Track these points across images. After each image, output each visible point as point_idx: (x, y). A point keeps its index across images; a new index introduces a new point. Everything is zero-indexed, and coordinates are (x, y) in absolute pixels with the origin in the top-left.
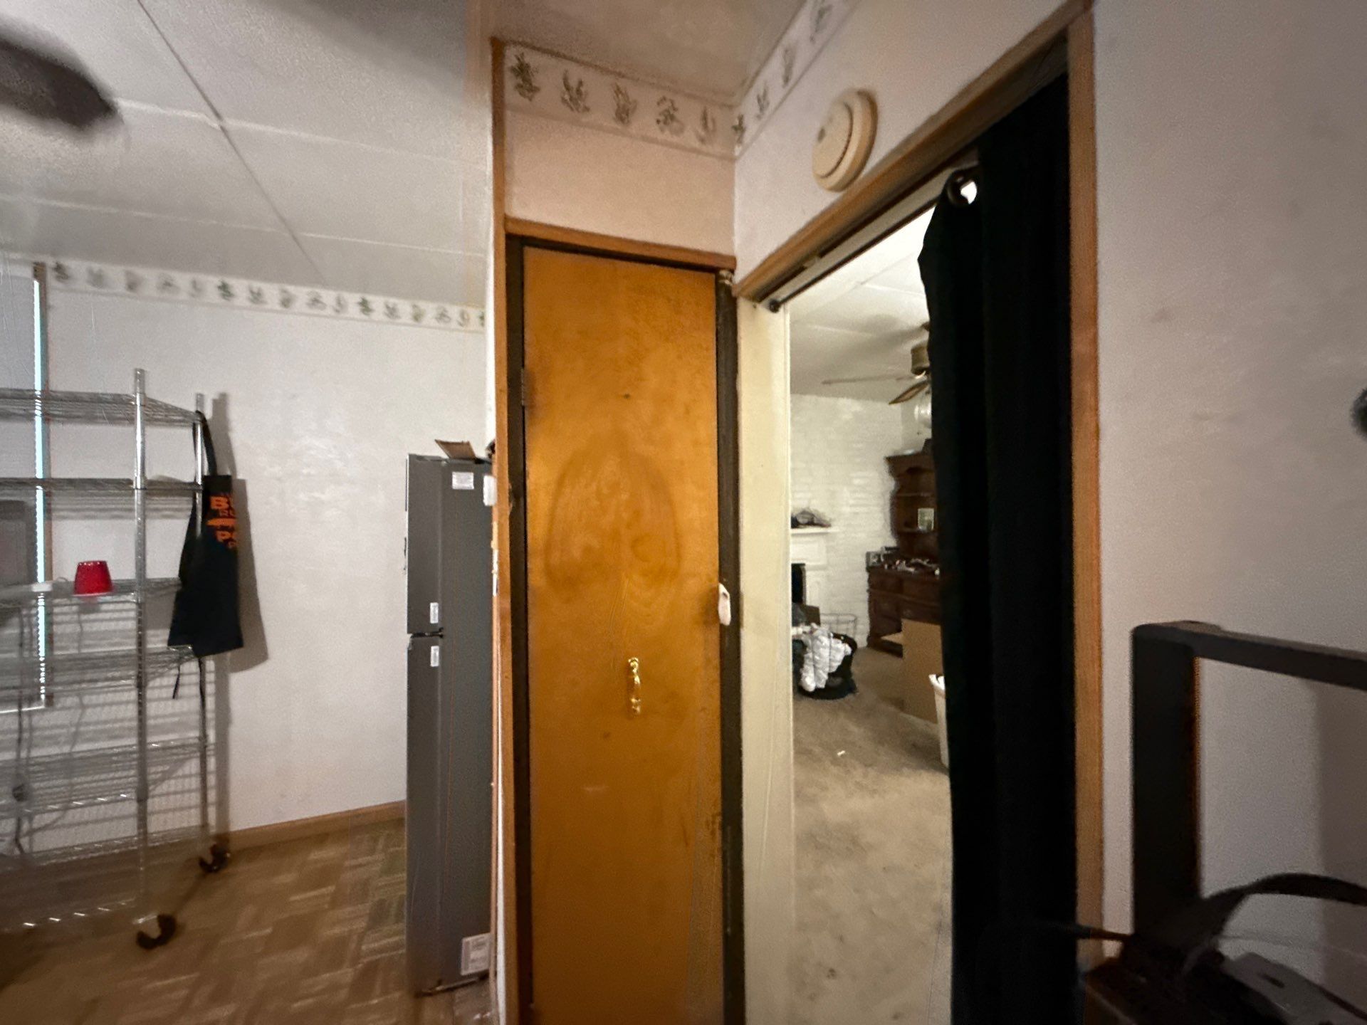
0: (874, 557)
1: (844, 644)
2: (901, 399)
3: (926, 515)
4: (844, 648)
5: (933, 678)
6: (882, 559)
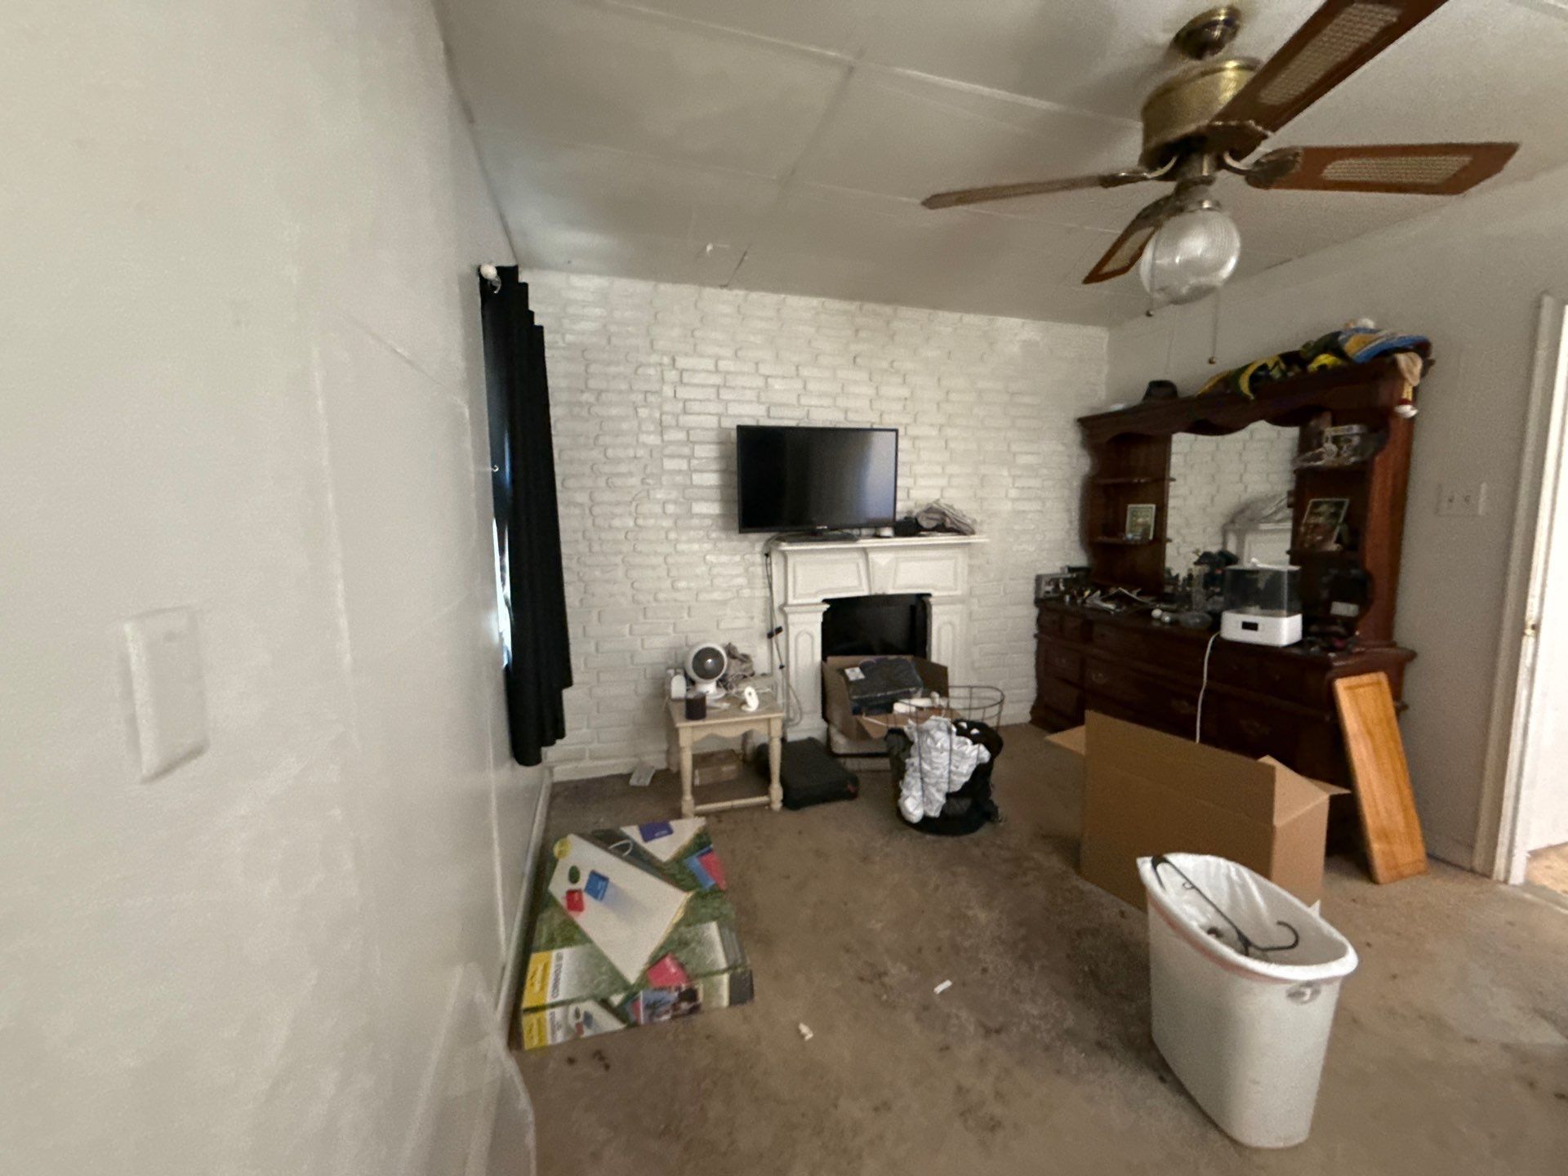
0: (1048, 584)
1: (976, 746)
2: (1107, 269)
3: (1141, 515)
4: (975, 753)
5: (1145, 865)
6: (1062, 587)
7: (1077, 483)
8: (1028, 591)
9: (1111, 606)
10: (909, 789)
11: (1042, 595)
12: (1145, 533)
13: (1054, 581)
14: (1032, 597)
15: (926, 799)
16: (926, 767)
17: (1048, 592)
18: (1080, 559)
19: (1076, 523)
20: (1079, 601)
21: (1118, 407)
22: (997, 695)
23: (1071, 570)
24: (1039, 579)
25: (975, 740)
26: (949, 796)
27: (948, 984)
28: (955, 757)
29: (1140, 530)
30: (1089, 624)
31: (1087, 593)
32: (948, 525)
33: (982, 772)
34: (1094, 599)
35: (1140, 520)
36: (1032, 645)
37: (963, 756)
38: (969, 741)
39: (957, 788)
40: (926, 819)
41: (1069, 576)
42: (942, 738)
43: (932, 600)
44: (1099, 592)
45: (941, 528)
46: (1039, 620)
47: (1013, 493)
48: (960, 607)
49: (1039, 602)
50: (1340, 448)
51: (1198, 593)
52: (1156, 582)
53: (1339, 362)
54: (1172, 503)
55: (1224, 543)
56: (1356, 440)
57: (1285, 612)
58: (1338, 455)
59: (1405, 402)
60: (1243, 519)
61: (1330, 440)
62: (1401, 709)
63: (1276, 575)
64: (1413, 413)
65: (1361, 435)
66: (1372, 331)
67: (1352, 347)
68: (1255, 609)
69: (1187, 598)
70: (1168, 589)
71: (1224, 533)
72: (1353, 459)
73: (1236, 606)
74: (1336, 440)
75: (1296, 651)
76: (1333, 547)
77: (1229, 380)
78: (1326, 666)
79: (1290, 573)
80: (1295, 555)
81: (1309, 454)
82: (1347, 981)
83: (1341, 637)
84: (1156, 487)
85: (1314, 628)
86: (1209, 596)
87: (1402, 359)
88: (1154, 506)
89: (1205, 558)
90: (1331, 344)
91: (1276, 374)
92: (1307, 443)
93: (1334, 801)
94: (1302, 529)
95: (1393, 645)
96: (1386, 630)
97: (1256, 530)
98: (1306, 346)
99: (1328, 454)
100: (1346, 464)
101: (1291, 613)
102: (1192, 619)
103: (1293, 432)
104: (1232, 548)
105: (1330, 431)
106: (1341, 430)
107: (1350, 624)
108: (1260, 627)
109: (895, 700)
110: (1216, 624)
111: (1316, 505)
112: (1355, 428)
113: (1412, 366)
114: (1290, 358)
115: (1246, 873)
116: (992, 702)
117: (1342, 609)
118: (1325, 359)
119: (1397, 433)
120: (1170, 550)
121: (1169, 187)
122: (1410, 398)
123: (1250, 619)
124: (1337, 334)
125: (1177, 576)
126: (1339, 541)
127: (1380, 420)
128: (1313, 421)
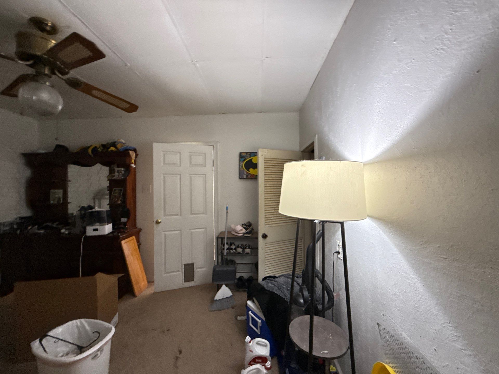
3: (57, 193)
5: (36, 343)
6: (15, 226)
7: (23, 181)
9: (42, 231)
12: (59, 201)
13: (11, 224)
18: (26, 213)
20: (25, 232)
23: (21, 218)
29: (56, 200)
30: (30, 241)
31: (30, 228)
34: (35, 229)
35: (56, 196)
44: (36, 226)
50: (119, 174)
51: (79, 221)
52: (64, 219)
53: (116, 150)
54: (69, 189)
56: (123, 172)
57: (106, 223)
58: (119, 176)
59: (132, 163)
61: (116, 171)
62: (139, 245)
64: (135, 166)
65: (125, 171)
66: (124, 144)
67: (118, 146)
68: (98, 224)
72: (123, 177)
73: (91, 224)
74: (118, 172)
76: (119, 202)
78: (119, 238)
80: (110, 206)
81: (111, 175)
83: (123, 228)
84: (62, 183)
85: (116, 227)
86: (82, 222)
87: (131, 152)
88: (62, 190)
89: (83, 208)
90: (114, 144)
91: (100, 150)
92: (111, 172)
94: (112, 198)
95: (137, 228)
96: (134, 224)
98: (107, 143)
99: (116, 176)
100: (121, 179)
101: (109, 223)
103: (107, 169)
105: (116, 169)
106: (119, 169)
107: (125, 224)
108: (99, 230)
111: (115, 190)
112: (123, 169)
113: (132, 154)
114: (104, 146)
117: (124, 220)
118: (112, 148)
119: (132, 171)
120: (70, 206)
122: (134, 163)
123: (95, 227)
124: (115, 142)
126: (121, 201)
127: (128, 167)
128: (112, 166)
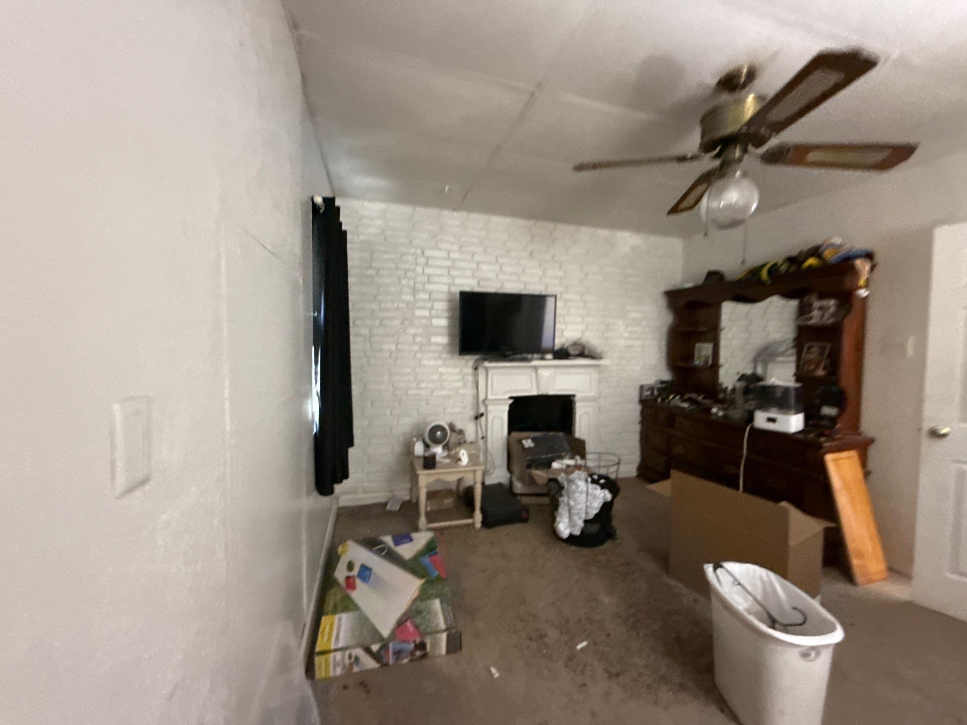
0: (648, 390)
1: (603, 490)
2: (682, 206)
3: (704, 350)
4: (602, 495)
5: (709, 568)
6: (656, 393)
7: (665, 329)
8: (635, 395)
9: (685, 405)
10: (561, 517)
11: (643, 397)
12: (706, 362)
13: (651, 389)
14: (637, 399)
15: (572, 523)
16: (572, 503)
17: (647, 396)
18: (667, 376)
19: (664, 354)
20: (667, 401)
21: (689, 285)
22: (616, 459)
23: (662, 382)
24: (642, 388)
25: (603, 487)
26: (586, 522)
27: (584, 644)
28: (590, 498)
29: (703, 359)
30: (672, 416)
31: (671, 397)
32: (586, 353)
33: (606, 507)
34: (676, 401)
35: (703, 353)
36: (638, 428)
37: (595, 497)
38: (598, 487)
39: (591, 517)
40: (571, 536)
41: (660, 386)
42: (582, 485)
43: (576, 399)
44: (678, 397)
45: (582, 355)
46: (643, 413)
47: (626, 335)
48: (593, 404)
49: (642, 401)
50: (823, 314)
51: (739, 399)
52: (713, 391)
53: (820, 263)
54: (723, 343)
55: (755, 368)
56: (833, 309)
57: (793, 412)
58: (821, 318)
59: (860, 287)
60: (766, 354)
61: (817, 308)
62: (867, 474)
63: (786, 390)
64: (866, 293)
65: (836, 306)
66: (840, 246)
67: (828, 254)
68: (774, 409)
69: (732, 402)
70: (721, 396)
71: (755, 361)
72: (831, 321)
73: (763, 407)
74: (820, 308)
75: (800, 436)
76: (821, 373)
77: (755, 272)
78: (819, 447)
79: (796, 389)
80: (799, 377)
81: (806, 316)
82: (838, 647)
83: (827, 428)
84: (713, 333)
85: (811, 422)
86: (747, 401)
87: (858, 263)
88: (711, 345)
89: (743, 378)
90: (815, 251)
91: (783, 268)
92: (803, 310)
93: (827, 531)
94: (802, 362)
95: (860, 434)
96: (855, 423)
97: (773, 361)
98: (801, 253)
99: (815, 318)
100: (827, 324)
101: (797, 412)
102: (736, 414)
103: (794, 304)
104: (759, 371)
105: (817, 304)
106: (824, 303)
107: (833, 420)
108: (778, 420)
109: (553, 460)
110: (750, 418)
111: (810, 348)
112: (832, 303)
113: (863, 266)
114: (791, 260)
115: (773, 577)
116: (612, 463)
117: (828, 411)
118: (811, 261)
119: (857, 306)
120: (722, 372)
121: (717, 163)
122: (864, 286)
123: (772, 415)
124: (819, 246)
125: (726, 388)
126: (824, 369)
127: (846, 298)
128: (806, 298)
